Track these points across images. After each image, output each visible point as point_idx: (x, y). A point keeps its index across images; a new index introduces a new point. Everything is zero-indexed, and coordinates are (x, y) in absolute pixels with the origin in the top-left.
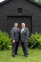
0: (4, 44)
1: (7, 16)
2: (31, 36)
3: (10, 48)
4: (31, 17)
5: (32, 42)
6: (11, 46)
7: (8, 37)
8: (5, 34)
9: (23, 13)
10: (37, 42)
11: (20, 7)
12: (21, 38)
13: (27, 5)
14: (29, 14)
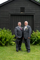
0: (7, 40)
1: (11, 15)
2: (33, 33)
3: (13, 44)
4: (33, 16)
5: (34, 39)
6: (14, 43)
7: (11, 34)
8: (8, 31)
9: (25, 12)
10: (38, 39)
11: (22, 6)
12: (24, 35)
13: (29, 5)
14: (31, 13)
